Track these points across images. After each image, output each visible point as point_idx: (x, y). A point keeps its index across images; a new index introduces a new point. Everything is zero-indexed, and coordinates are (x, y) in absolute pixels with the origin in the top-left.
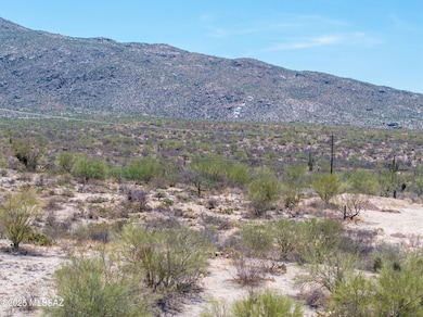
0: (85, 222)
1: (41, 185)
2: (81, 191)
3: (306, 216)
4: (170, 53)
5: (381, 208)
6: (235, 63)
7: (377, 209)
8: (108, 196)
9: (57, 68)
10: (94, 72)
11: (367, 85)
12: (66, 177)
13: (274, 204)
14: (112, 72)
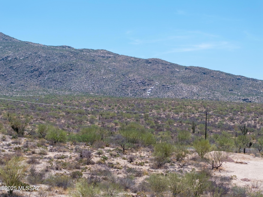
0: (53, 173)
1: (27, 147)
2: (51, 151)
3: (189, 166)
4: (107, 56)
5: (235, 160)
6: (147, 61)
7: (233, 161)
8: (68, 154)
9: (37, 65)
10: (60, 67)
11: (229, 74)
12: (42, 142)
13: (169, 159)
14: (71, 67)
